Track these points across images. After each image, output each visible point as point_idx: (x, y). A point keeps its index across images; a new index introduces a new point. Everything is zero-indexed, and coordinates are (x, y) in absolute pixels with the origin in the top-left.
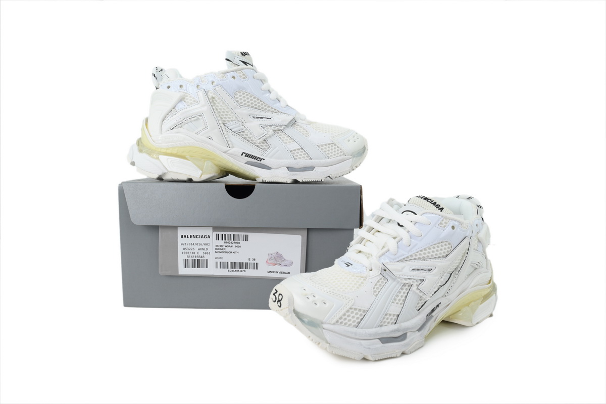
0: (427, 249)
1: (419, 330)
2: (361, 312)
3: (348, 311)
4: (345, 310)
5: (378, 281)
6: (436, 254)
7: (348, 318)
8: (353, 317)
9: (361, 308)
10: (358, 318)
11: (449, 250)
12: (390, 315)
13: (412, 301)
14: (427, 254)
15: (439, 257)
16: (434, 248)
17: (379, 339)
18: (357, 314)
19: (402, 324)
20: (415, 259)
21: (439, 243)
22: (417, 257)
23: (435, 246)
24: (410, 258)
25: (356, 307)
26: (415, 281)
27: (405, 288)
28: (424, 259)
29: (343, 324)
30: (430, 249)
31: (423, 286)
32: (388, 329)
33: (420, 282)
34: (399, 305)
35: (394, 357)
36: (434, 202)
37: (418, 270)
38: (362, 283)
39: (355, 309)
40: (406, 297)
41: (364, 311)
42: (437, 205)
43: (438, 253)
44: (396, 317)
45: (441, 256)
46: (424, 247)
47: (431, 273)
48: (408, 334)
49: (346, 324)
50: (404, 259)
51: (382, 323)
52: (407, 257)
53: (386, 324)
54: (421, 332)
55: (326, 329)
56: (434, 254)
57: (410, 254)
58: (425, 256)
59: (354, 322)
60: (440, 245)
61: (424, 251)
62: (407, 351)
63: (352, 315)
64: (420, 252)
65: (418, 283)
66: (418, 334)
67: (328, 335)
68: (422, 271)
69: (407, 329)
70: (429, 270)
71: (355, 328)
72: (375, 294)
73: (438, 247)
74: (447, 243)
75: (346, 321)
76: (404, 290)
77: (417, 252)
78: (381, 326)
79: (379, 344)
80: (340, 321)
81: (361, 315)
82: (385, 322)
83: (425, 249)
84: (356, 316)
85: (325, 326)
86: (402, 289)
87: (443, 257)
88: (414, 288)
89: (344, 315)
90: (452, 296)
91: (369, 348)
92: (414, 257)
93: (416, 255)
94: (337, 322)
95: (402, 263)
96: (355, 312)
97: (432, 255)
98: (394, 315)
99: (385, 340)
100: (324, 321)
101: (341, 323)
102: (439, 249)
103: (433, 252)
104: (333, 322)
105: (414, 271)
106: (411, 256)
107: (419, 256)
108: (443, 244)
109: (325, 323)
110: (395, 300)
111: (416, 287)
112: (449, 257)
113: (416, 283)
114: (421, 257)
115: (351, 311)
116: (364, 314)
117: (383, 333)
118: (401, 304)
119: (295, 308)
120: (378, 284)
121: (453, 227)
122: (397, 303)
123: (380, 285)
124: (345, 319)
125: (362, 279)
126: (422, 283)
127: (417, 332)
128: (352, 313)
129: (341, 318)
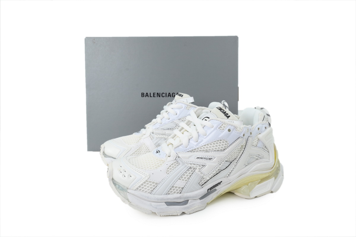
0: (209, 144)
1: (201, 198)
2: (154, 184)
3: (145, 183)
4: (143, 181)
5: (172, 164)
6: (216, 149)
7: (145, 187)
8: (148, 187)
9: (154, 181)
10: (151, 188)
11: (226, 146)
12: (176, 187)
13: (195, 179)
14: (209, 148)
15: (218, 151)
16: (214, 144)
17: (165, 202)
18: (151, 185)
19: (185, 194)
20: (200, 151)
21: (218, 141)
22: (202, 150)
23: (215, 143)
24: (197, 150)
25: (151, 181)
26: (198, 166)
27: (190, 170)
28: (207, 151)
29: (141, 191)
30: (211, 144)
31: (204, 170)
32: (172, 197)
33: (202, 167)
34: (184, 181)
35: (175, 216)
36: (225, 111)
37: (201, 158)
38: (161, 164)
39: (150, 182)
40: (190, 176)
41: (156, 184)
42: (226, 114)
43: (217, 147)
44: (181, 189)
45: (219, 149)
46: (207, 143)
47: (211, 161)
48: (189, 201)
49: (143, 191)
50: (192, 150)
51: (169, 192)
52: (195, 149)
53: (173, 193)
54: (202, 200)
55: (130, 193)
56: (214, 148)
57: (197, 147)
58: (208, 149)
59: (149, 190)
60: (218, 142)
61: (207, 146)
62: (186, 212)
63: (147, 185)
64: (204, 146)
65: (200, 168)
66: (199, 201)
67: (130, 197)
68: (204, 160)
69: (188, 197)
70: (210, 159)
71: (149, 194)
72: (168, 172)
73: (217, 143)
74: (224, 141)
75: (143, 189)
76: (190, 172)
77: (202, 146)
78: (169, 194)
79: (165, 206)
80: (139, 188)
81: (154, 186)
82: (171, 192)
83: (208, 145)
84: (150, 186)
85: (129, 191)
86: (188, 170)
87: (221, 150)
88: (197, 171)
89: (142, 185)
90: (233, 177)
91: (156, 208)
92: (200, 149)
93: (201, 148)
94: (137, 189)
95: (190, 153)
96: (150, 183)
97: (212, 149)
98: (179, 188)
99: (169, 204)
100: (129, 187)
101: (140, 190)
102: (218, 145)
103: (213, 146)
104: (134, 189)
105: (198, 159)
106: (198, 148)
107: (203, 149)
108: (221, 142)
109: (130, 189)
110: (182, 177)
111: (199, 170)
112: (226, 151)
113: (199, 167)
114: (205, 149)
115: (147, 182)
116: (156, 185)
117: (168, 199)
118: (186, 180)
119: (113, 178)
120: (172, 166)
121: (229, 130)
122: (183, 180)
123: (173, 167)
124: (143, 188)
125: (162, 162)
126: (204, 168)
127: (199, 200)
128: (148, 184)
129: (140, 187)
